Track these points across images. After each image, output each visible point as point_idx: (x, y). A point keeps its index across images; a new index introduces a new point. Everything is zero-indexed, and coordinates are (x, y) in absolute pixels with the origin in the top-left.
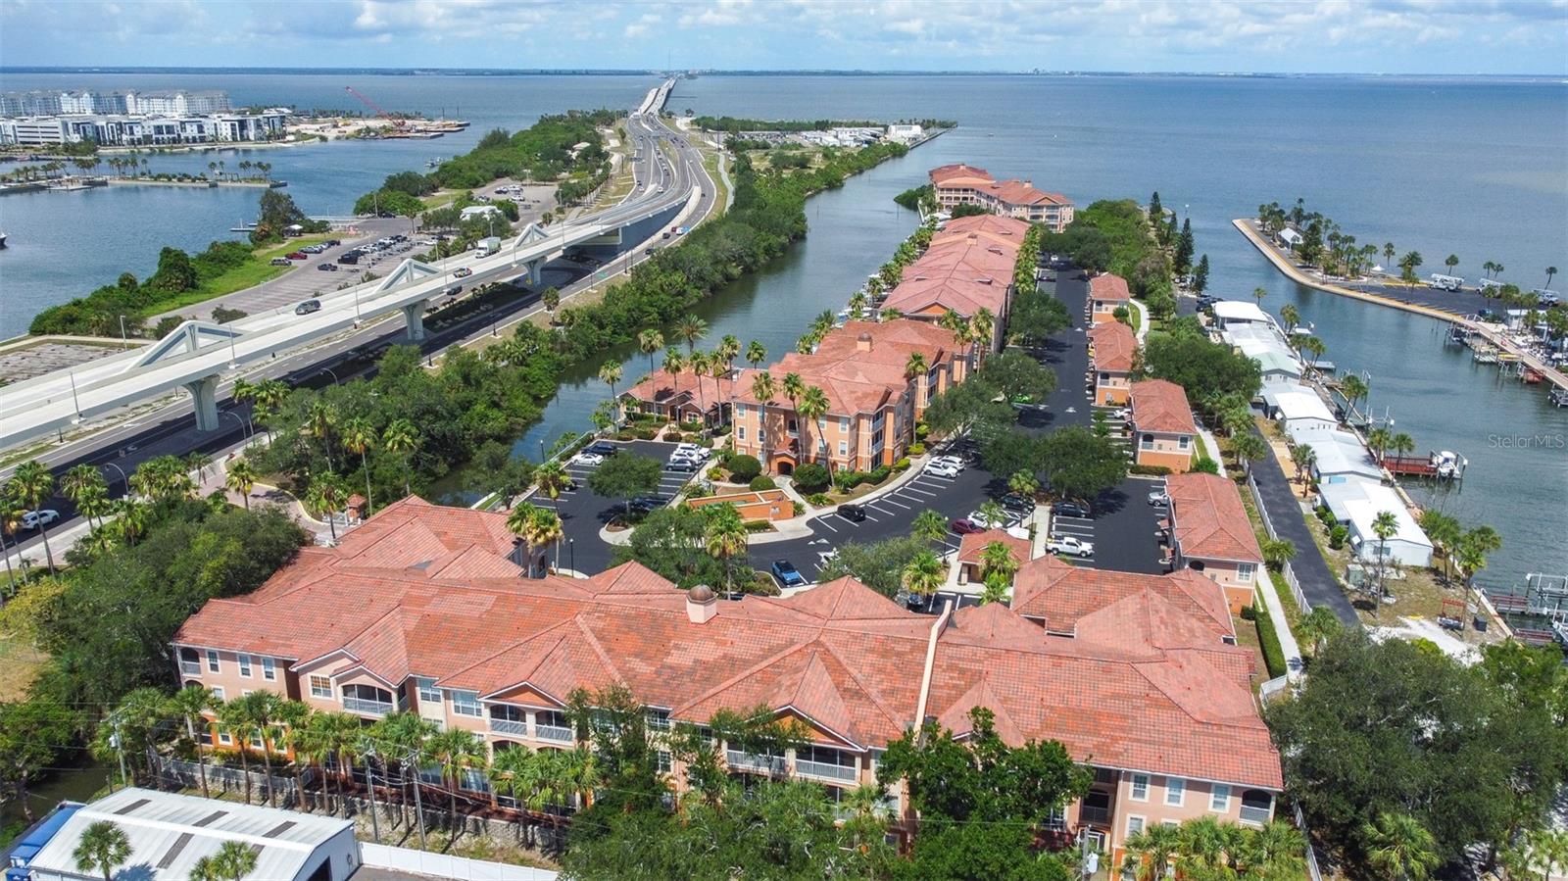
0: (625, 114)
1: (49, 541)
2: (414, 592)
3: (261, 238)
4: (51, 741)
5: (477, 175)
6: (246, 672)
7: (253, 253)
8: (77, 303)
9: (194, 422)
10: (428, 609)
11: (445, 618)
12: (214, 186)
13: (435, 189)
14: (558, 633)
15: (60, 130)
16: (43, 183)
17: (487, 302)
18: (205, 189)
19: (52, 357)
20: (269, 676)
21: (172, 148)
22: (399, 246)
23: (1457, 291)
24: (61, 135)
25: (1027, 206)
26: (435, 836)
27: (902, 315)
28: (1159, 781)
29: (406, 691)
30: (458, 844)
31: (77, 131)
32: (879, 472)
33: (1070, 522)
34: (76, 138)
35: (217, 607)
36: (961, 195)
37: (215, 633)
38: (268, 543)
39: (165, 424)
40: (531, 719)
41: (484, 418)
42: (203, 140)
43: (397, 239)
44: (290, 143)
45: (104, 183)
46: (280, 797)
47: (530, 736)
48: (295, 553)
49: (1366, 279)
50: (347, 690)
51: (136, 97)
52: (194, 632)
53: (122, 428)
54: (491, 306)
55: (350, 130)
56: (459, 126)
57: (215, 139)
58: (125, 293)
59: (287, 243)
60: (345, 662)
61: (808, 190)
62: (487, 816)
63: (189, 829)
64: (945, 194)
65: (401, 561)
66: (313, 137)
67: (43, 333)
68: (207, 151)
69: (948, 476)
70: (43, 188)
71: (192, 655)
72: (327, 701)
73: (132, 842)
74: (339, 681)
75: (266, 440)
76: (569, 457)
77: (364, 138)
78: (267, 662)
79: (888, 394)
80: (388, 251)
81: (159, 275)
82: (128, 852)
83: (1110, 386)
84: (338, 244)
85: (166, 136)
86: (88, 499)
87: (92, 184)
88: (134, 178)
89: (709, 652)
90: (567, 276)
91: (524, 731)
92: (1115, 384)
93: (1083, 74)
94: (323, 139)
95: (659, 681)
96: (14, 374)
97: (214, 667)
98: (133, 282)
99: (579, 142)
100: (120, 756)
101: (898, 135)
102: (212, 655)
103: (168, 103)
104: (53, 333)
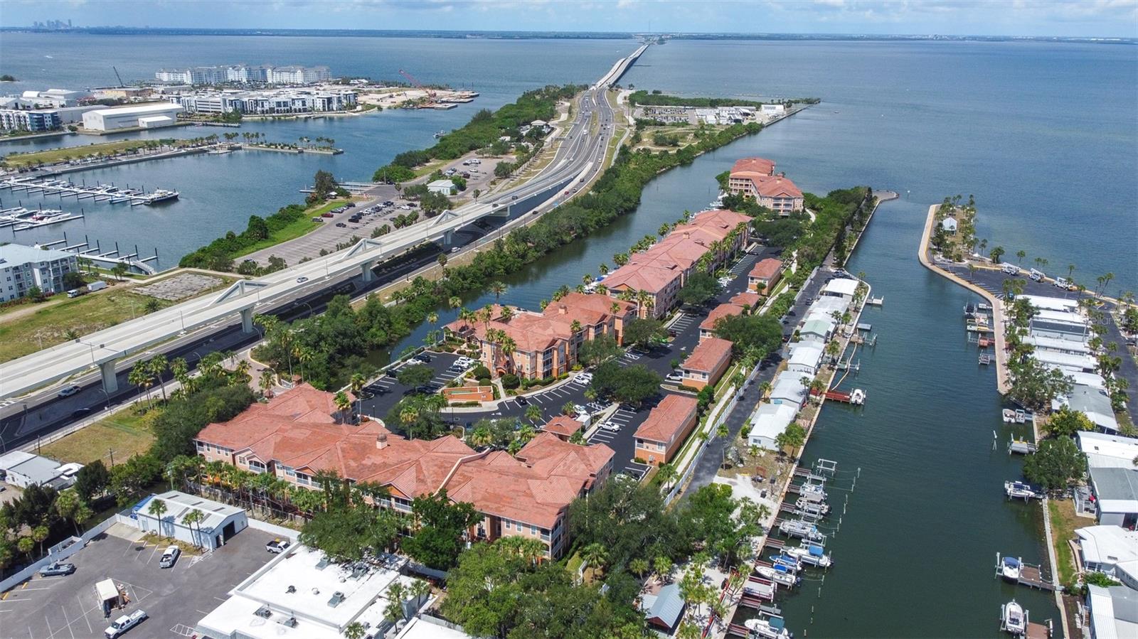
0: (586, 87)
1: (165, 388)
2: (283, 427)
3: (312, 201)
4: (152, 471)
5: (456, 150)
6: (218, 452)
7: (306, 212)
8: (203, 250)
9: (241, 328)
10: (286, 434)
11: (291, 438)
12: (301, 152)
13: (427, 161)
14: (328, 448)
15: (222, 104)
16: (205, 147)
17: (413, 258)
18: (295, 154)
19: (187, 283)
20: (227, 454)
21: (286, 116)
22: (388, 209)
24: (222, 107)
26: (277, 519)
28: (514, 522)
29: (270, 465)
30: (284, 523)
31: (231, 105)
32: (548, 379)
33: (625, 413)
34: (230, 109)
35: (213, 427)
36: (744, 183)
37: (210, 437)
38: (237, 402)
39: (230, 327)
40: (310, 479)
41: (374, 335)
42: (305, 110)
43: (388, 204)
44: (357, 113)
45: (240, 148)
46: (227, 500)
47: (310, 486)
48: (249, 406)
49: (966, 263)
50: (251, 462)
51: (273, 71)
52: (203, 436)
53: (210, 328)
54: (415, 259)
55: (399, 100)
56: (472, 97)
57: (313, 109)
58: (229, 243)
59: (327, 203)
60: (250, 452)
61: (664, 167)
62: (295, 514)
63: (211, 512)
64: (734, 182)
65: (288, 412)
66: (373, 106)
67: (185, 266)
68: (306, 118)
69: (583, 384)
70: (205, 151)
71: (201, 444)
72: (245, 466)
73: (168, 507)
74: (248, 459)
75: (265, 344)
76: (406, 360)
77: (406, 109)
78: (226, 449)
79: (554, 342)
80: (379, 213)
81: (248, 231)
82: (166, 510)
84: (354, 206)
85: (283, 108)
86: (178, 374)
87: (232, 149)
88: (257, 144)
89: (378, 460)
90: (470, 237)
91: (308, 484)
92: (709, 335)
94: (380, 109)
95: (357, 470)
96: (167, 292)
97: (209, 450)
98: (233, 236)
99: (536, 119)
100: (172, 479)
101: (764, 114)
102: (208, 445)
103: (292, 75)
104: (190, 267)
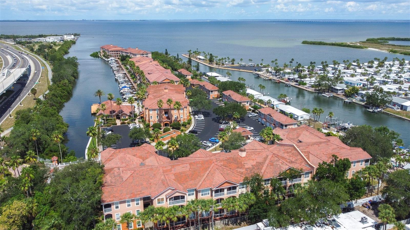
6: (129, 205)
11: (180, 173)
20: (138, 204)
23: (245, 66)
25: (140, 54)
27: (158, 83)
35: (107, 189)
36: (116, 53)
37: (115, 197)
40: (226, 190)
47: (225, 195)
49: (225, 65)
50: (170, 199)
52: (107, 199)
64: (112, 53)
65: (136, 165)
71: (108, 206)
72: (162, 205)
74: (168, 197)
78: (137, 200)
83: (213, 94)
91: (223, 194)
92: (214, 93)
93: (96, 20)
97: (117, 207)
101: (68, 38)
102: (116, 204)
